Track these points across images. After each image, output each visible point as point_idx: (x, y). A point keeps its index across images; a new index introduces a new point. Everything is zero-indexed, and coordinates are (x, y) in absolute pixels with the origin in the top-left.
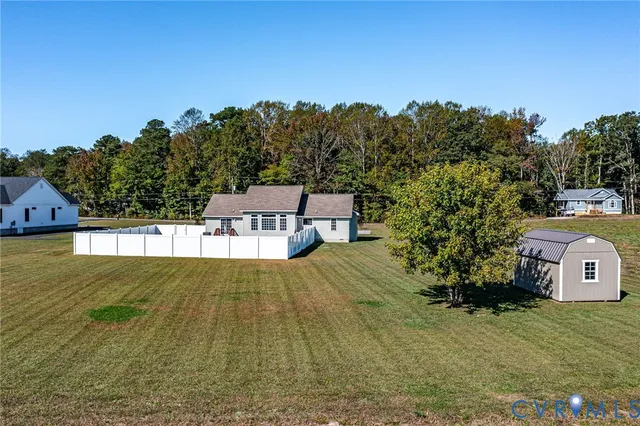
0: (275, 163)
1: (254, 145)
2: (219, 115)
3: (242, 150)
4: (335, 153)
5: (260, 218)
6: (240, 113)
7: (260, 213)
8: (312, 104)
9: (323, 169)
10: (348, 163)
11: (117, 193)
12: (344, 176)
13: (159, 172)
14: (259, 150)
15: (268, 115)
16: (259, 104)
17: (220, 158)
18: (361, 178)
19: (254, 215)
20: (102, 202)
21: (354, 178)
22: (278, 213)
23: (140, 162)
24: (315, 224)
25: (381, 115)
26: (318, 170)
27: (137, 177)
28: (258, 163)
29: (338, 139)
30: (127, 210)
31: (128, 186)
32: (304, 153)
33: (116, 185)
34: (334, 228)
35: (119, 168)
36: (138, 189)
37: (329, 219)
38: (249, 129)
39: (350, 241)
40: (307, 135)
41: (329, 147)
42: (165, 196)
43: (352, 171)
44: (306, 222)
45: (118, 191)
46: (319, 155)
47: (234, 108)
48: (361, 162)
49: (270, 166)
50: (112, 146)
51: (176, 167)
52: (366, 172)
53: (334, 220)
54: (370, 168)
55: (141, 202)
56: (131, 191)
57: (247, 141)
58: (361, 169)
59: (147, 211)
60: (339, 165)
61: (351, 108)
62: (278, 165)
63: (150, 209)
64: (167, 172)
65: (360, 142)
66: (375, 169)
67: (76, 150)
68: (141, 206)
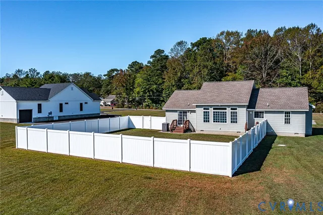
0: (233, 73)
1: (218, 60)
2: (196, 43)
3: (210, 64)
4: (277, 62)
5: (211, 111)
6: (210, 40)
7: (211, 106)
8: (258, 31)
9: (268, 74)
10: (288, 68)
11: (138, 94)
12: (284, 79)
13: (161, 81)
14: (222, 64)
15: (228, 41)
16: (222, 33)
17: (196, 70)
18: (299, 79)
19: (206, 108)
20: (130, 100)
21: (293, 80)
22: (229, 106)
23: (150, 75)
24: (267, 117)
25: (315, 32)
26: (265, 75)
27: (148, 85)
28: (222, 72)
29: (279, 51)
30: (144, 104)
31: (143, 90)
32: (254, 63)
33: (137, 90)
34: (287, 121)
35: (139, 80)
36: (148, 91)
37: (282, 112)
38: (215, 51)
39: (306, 136)
40: (256, 50)
41: (273, 57)
42: (164, 95)
43: (291, 75)
44: (258, 115)
45: (138, 93)
46: (265, 64)
47: (206, 38)
48: (298, 68)
49: (230, 74)
50: (137, 67)
51: (170, 77)
52: (302, 75)
53: (287, 113)
54: (306, 72)
55: (151, 99)
56: (144, 92)
57: (214, 58)
58: (298, 72)
59: (154, 105)
60: (280, 71)
61: (290, 30)
62: (235, 73)
63: (156, 104)
64: (165, 80)
65: (297, 53)
66: (310, 72)
67: (119, 71)
68: (151, 102)
